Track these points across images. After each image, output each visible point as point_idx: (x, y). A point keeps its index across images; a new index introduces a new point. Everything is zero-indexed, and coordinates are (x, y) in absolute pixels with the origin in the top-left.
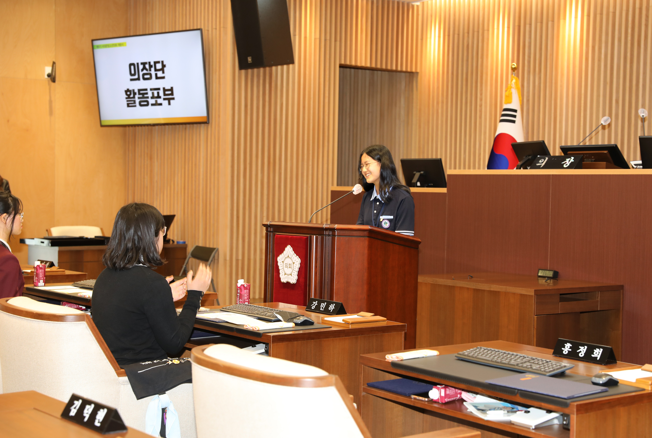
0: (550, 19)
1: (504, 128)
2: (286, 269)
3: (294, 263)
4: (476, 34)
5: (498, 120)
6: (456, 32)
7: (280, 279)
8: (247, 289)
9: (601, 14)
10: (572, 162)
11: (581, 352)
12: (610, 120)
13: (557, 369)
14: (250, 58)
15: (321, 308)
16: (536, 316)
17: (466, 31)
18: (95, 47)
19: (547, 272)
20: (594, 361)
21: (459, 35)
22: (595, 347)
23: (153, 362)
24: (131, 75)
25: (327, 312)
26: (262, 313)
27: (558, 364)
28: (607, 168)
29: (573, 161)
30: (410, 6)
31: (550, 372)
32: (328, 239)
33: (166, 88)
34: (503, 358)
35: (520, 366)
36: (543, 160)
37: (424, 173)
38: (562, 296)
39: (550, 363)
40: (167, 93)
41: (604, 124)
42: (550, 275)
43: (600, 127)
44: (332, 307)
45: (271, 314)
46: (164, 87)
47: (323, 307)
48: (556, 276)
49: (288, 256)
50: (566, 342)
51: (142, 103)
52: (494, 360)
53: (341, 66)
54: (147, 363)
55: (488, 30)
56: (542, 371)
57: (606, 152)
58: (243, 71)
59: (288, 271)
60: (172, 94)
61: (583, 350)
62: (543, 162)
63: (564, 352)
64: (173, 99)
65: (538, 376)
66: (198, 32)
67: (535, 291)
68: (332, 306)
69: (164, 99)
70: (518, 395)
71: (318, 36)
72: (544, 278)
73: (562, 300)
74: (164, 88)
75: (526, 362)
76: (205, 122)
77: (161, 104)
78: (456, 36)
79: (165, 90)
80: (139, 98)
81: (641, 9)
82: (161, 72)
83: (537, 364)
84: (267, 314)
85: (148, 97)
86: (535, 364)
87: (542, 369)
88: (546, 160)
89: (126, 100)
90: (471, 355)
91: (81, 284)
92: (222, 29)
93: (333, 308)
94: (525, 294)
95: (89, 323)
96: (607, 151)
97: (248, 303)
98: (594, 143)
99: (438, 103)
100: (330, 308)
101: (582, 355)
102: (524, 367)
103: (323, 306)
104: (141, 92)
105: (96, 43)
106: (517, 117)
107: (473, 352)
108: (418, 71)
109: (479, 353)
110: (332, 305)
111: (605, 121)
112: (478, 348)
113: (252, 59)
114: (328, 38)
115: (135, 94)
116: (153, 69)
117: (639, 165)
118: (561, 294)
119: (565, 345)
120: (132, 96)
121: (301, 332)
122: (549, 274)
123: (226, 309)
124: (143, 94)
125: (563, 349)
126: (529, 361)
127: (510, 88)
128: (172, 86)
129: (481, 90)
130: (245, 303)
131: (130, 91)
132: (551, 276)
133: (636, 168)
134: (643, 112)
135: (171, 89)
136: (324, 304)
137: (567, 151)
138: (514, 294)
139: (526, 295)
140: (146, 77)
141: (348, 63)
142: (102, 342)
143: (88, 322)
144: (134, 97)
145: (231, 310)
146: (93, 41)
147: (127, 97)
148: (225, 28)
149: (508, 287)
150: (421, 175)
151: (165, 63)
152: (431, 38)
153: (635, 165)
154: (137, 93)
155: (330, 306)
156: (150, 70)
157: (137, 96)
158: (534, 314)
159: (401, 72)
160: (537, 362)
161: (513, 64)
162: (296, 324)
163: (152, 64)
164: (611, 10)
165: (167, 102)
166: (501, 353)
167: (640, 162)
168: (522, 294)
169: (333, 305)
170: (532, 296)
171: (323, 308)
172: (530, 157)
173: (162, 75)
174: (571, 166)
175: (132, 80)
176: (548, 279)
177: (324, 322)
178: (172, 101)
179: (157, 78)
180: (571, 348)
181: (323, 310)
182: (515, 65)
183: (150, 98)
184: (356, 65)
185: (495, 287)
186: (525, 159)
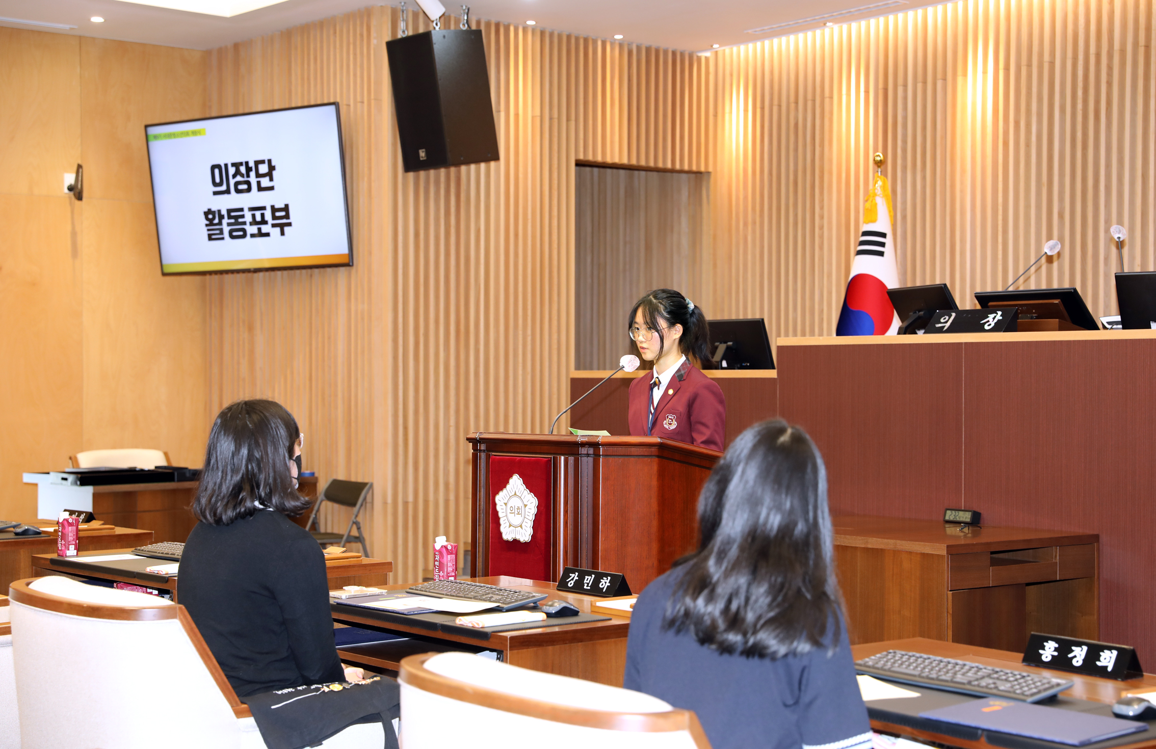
0: (939, 75)
1: (863, 265)
2: (511, 516)
3: (525, 506)
4: (809, 104)
5: (853, 252)
6: (776, 102)
7: (501, 534)
8: (451, 553)
9: (1029, 65)
10: (999, 320)
11: (1075, 657)
12: (1060, 246)
13: (1045, 690)
14: (423, 152)
15: (586, 585)
16: (951, 592)
17: (792, 99)
18: (151, 138)
19: (961, 513)
20: (1102, 672)
21: (780, 106)
22: (1103, 648)
23: (296, 690)
24: (215, 184)
25: (595, 591)
26: (483, 595)
27: (1045, 681)
28: (1061, 328)
29: (1001, 318)
30: (695, 58)
31: (1033, 695)
32: (587, 464)
33: (277, 207)
34: (939, 671)
35: (974, 686)
36: (947, 318)
37: (733, 344)
38: (994, 556)
39: (1029, 678)
40: (278, 214)
41: (1049, 253)
42: (966, 518)
43: (1044, 259)
44: (606, 583)
45: (500, 597)
46: (272, 204)
47: (588, 584)
48: (976, 520)
49: (515, 494)
50: (1047, 639)
51: (235, 234)
52: (924, 675)
53: (579, 164)
54: (286, 691)
55: (831, 97)
56: (1018, 694)
57: (1056, 301)
58: (411, 175)
59: (516, 520)
60: (287, 216)
61: (1081, 653)
62: (947, 321)
63: (1044, 658)
64: (289, 224)
65: (1012, 704)
66: (333, 108)
67: (948, 547)
68: (606, 581)
69: (274, 226)
70: (983, 740)
71: (538, 112)
72: (958, 525)
73: (994, 563)
74: (273, 207)
75: (983, 678)
76: (347, 263)
77: (267, 235)
78: (775, 109)
79: (274, 210)
80: (229, 224)
81: (1098, 55)
82: (267, 178)
83: (1006, 680)
84: (492, 597)
85: (244, 223)
86: (1002, 680)
87: (1017, 689)
88: (952, 318)
89: (205, 229)
90: (880, 665)
91: (148, 551)
92: (373, 102)
93: (608, 584)
94: (930, 554)
95: (185, 623)
96: (1059, 300)
97: (455, 579)
98: (1033, 286)
99: (745, 224)
100: (602, 585)
101: (1078, 662)
102: (982, 687)
103: (588, 582)
104: (233, 214)
105: (152, 131)
106: (886, 245)
107: (881, 659)
108: (710, 169)
109: (894, 663)
110: (604, 578)
111: (1051, 249)
112: (890, 653)
113: (427, 154)
114: (556, 115)
115: (221, 217)
116: (253, 174)
117: (1117, 323)
118: (992, 553)
119: (1045, 644)
120: (216, 221)
121: (557, 629)
122: (964, 518)
123: (417, 590)
124: (236, 218)
125: (1041, 651)
126: (989, 676)
127: (873, 197)
128: (286, 203)
129: (822, 201)
130: (450, 578)
131: (213, 213)
132: (968, 520)
133: (1111, 328)
134: (1118, 230)
135: (286, 208)
136: (590, 578)
137: (987, 301)
138: (910, 553)
139: (932, 554)
140: (241, 187)
141: (590, 158)
142: (208, 655)
143: (183, 620)
144: (220, 223)
145: (426, 591)
146: (146, 127)
147: (208, 222)
148: (378, 100)
149: (898, 542)
150: (728, 348)
151: (273, 164)
152: (731, 112)
153: (1109, 323)
154: (226, 216)
155: (602, 580)
156: (248, 176)
157: (225, 221)
158: (948, 588)
159: (681, 172)
160: (1004, 677)
161: (877, 154)
162: (549, 615)
163: (252, 164)
164: (1046, 57)
165: (278, 230)
166: (935, 661)
167: (1118, 318)
168: (924, 553)
169: (607, 579)
170: (943, 556)
171: (590, 585)
172: (922, 313)
173: (270, 184)
174: (998, 328)
175: (215, 193)
176: (965, 527)
177: (595, 610)
178: (286, 229)
179: (260, 189)
180: (1056, 650)
181: (589, 588)
182: (880, 157)
183: (248, 223)
184: (604, 161)
185: (874, 542)
186: (913, 316)
